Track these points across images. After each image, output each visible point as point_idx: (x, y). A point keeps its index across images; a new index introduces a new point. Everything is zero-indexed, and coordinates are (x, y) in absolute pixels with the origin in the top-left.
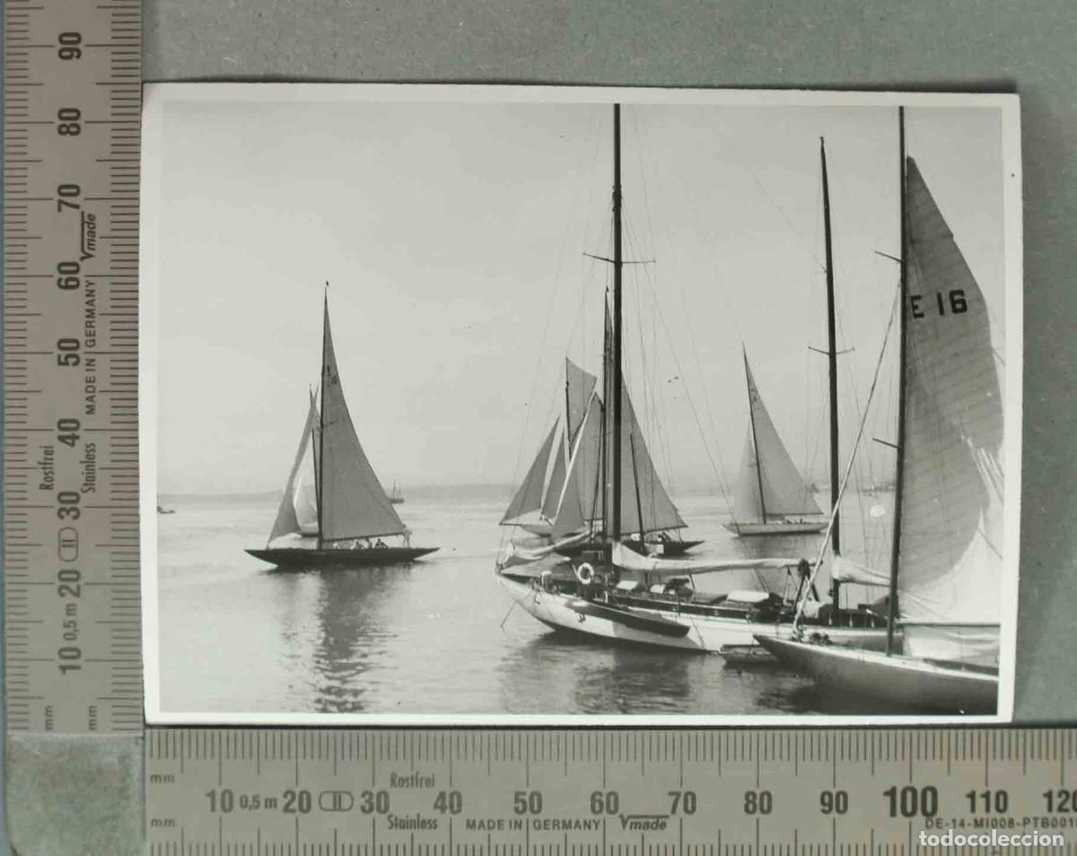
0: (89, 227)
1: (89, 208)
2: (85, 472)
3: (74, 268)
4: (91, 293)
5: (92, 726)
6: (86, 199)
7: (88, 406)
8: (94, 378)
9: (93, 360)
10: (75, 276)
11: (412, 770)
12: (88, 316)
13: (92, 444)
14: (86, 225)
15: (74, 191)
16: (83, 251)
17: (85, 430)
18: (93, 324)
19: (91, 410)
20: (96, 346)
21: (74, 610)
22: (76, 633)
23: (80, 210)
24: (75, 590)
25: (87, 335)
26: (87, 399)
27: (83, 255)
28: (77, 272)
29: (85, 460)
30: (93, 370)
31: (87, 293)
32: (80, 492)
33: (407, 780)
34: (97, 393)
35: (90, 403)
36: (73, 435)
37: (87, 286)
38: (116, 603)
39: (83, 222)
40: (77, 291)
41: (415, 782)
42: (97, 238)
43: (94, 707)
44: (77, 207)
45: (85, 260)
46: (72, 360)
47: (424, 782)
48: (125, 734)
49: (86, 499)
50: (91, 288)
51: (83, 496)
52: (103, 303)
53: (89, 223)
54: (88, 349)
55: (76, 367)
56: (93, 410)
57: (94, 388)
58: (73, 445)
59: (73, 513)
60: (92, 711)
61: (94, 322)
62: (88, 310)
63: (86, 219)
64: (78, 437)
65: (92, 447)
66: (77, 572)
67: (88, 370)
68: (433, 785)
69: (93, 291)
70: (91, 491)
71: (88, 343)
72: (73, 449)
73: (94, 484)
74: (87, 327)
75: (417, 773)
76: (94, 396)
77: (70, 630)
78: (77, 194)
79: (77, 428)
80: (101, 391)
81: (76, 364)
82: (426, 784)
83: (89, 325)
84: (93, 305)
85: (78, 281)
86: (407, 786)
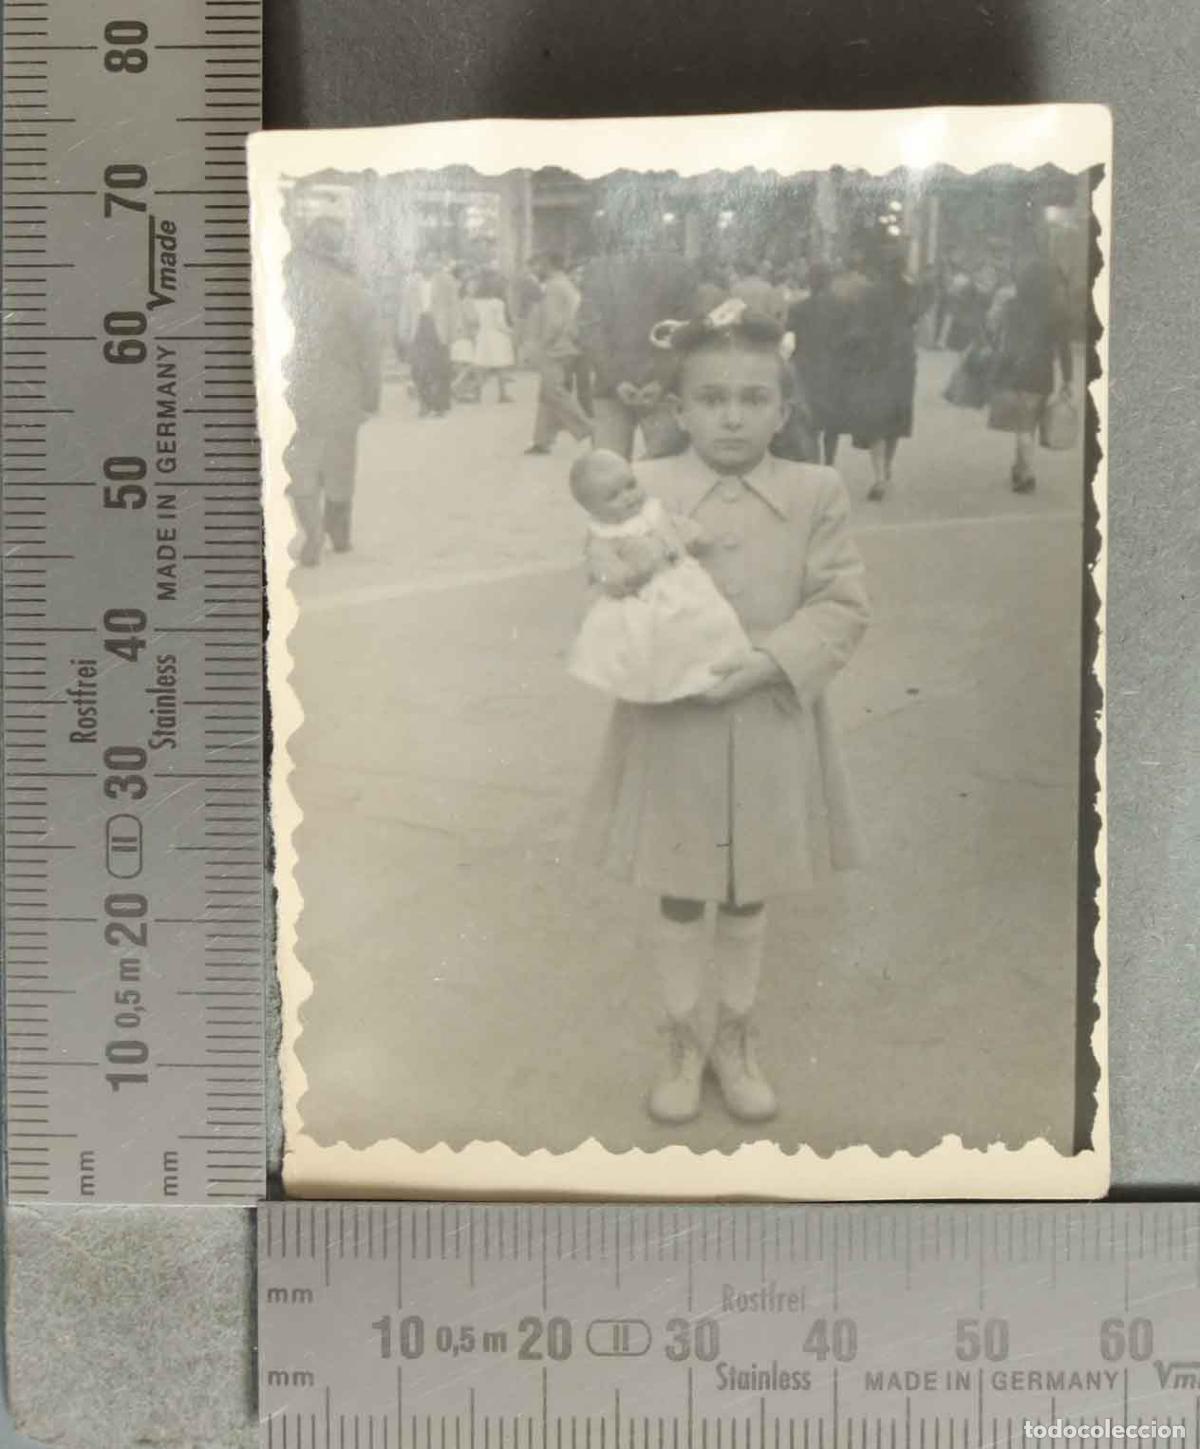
0: (162, 243)
1: (162, 209)
2: (156, 709)
3: (136, 323)
4: (167, 371)
5: (170, 1190)
6: (157, 193)
7: (161, 585)
8: (174, 531)
9: (172, 498)
10: (138, 338)
11: (763, 1280)
12: (160, 415)
13: (168, 658)
14: (158, 242)
15: (136, 176)
16: (152, 291)
17: (157, 630)
18: (171, 430)
19: (167, 593)
20: (177, 469)
21: (137, 970)
22: (140, 1014)
23: (149, 212)
24: (138, 933)
25: (160, 451)
26: (160, 571)
27: (155, 298)
28: (141, 330)
29: (158, 687)
30: (173, 516)
31: (162, 369)
32: (145, 747)
33: (755, 1295)
34: (178, 560)
35: (168, 579)
36: (133, 638)
37: (159, 358)
38: (216, 957)
39: (152, 237)
40: (139, 365)
41: (767, 1300)
42: (178, 266)
43: (175, 1153)
44: (141, 207)
45: (155, 308)
46: (130, 498)
47: (785, 1299)
48: (230, 1205)
49: (160, 759)
50: (164, 361)
51: (151, 754)
52: (190, 389)
53: (163, 238)
54: (164, 477)
55: (138, 510)
56: (173, 591)
57: (174, 551)
58: (133, 658)
59: (136, 787)
60: (169, 1161)
61: (173, 425)
62: (161, 403)
63: (159, 231)
64: (142, 644)
65: (169, 663)
66: (142, 900)
67: (162, 516)
68: (803, 1308)
69: (171, 367)
70: (169, 745)
71: (163, 465)
72: (133, 663)
73: (172, 733)
74: (159, 434)
75: (773, 1284)
76: (174, 566)
77: (129, 1008)
78: (139, 184)
79: (141, 626)
80: (185, 557)
81: (139, 505)
82: (789, 1306)
83: (164, 431)
84: (173, 395)
85: (141, 346)
86: (755, 1309)
